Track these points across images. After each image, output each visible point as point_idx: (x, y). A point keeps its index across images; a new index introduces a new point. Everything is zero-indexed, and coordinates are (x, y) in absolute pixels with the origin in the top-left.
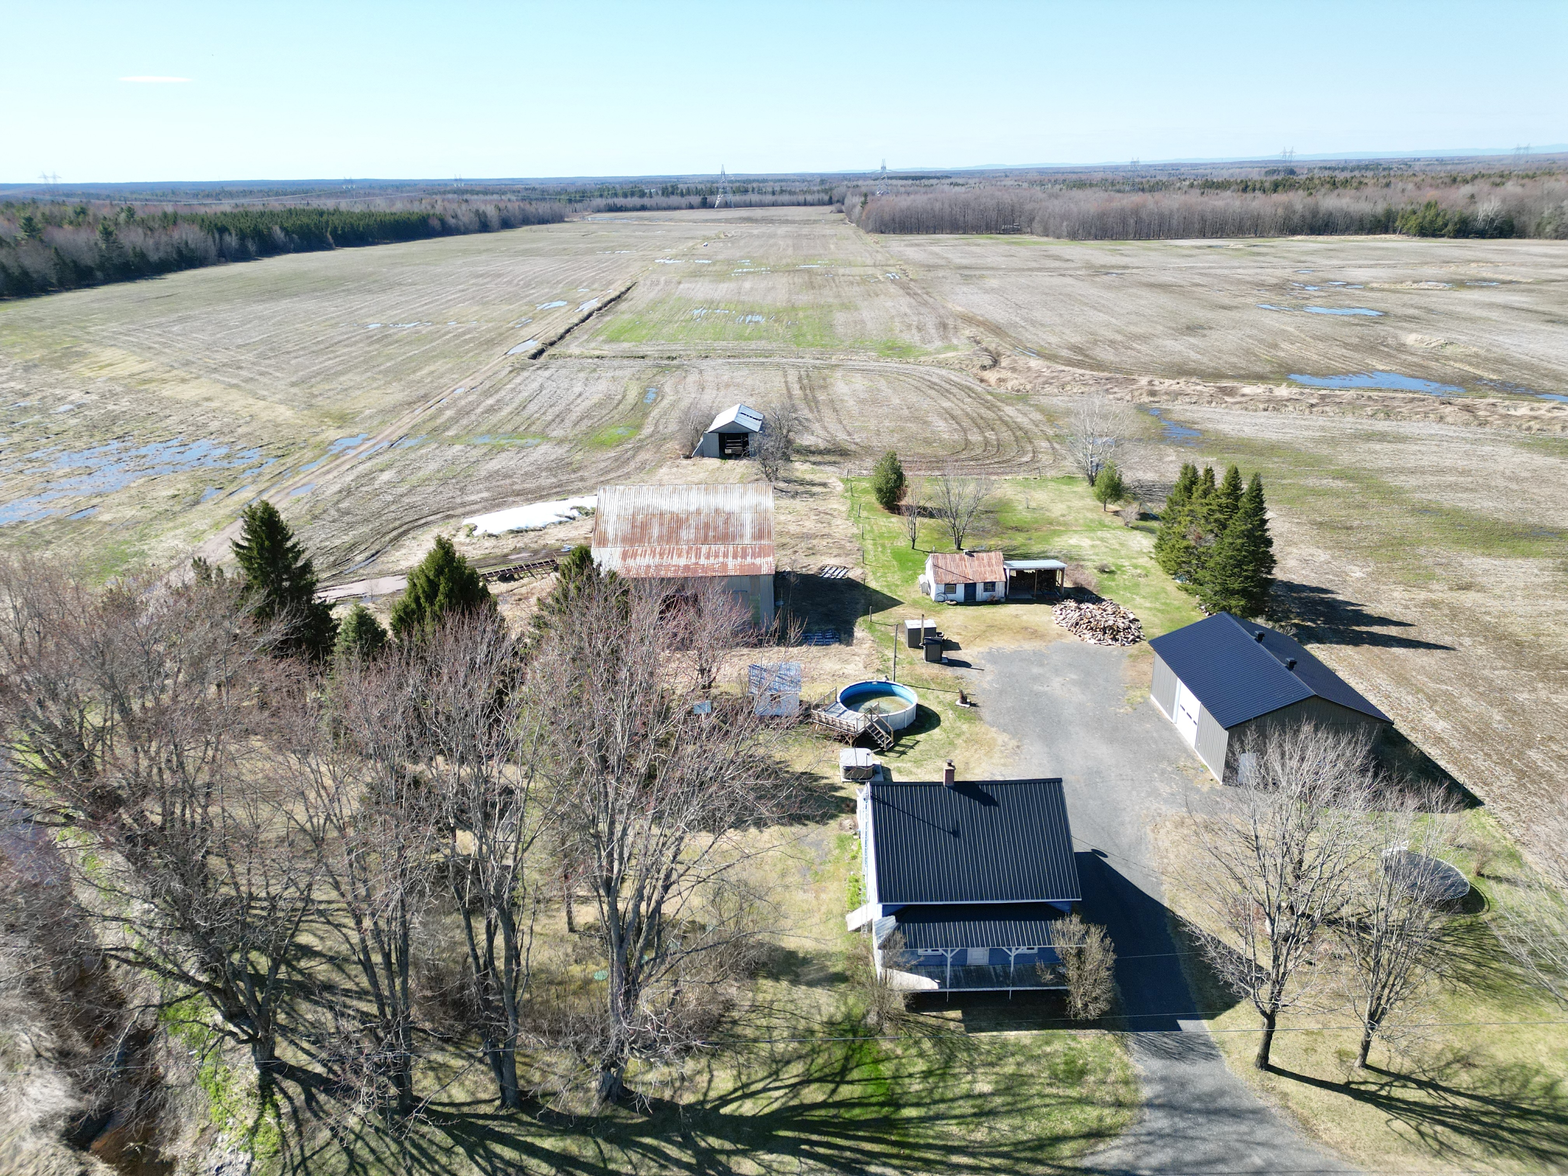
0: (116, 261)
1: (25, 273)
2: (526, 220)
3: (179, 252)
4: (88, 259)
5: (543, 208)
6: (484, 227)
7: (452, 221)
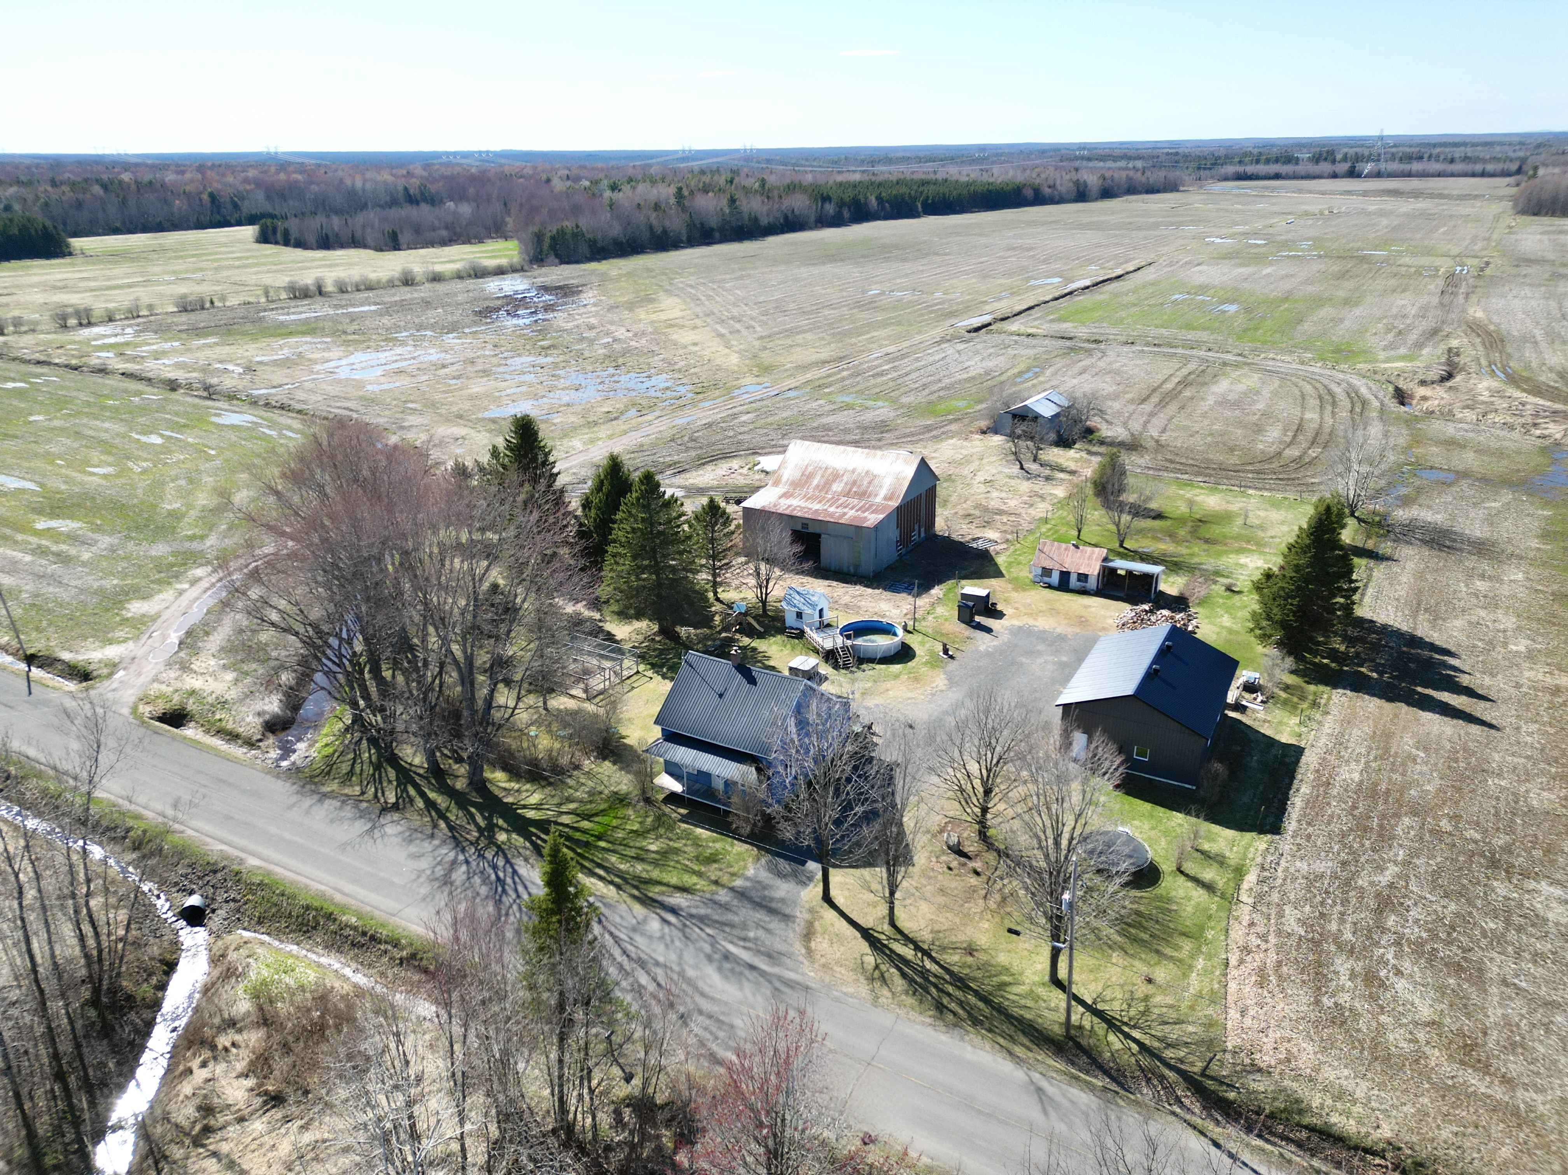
0: (734, 224)
1: (665, 232)
2: (1132, 190)
3: (786, 217)
4: (714, 222)
5: (1156, 176)
6: (1081, 195)
7: (1047, 191)
